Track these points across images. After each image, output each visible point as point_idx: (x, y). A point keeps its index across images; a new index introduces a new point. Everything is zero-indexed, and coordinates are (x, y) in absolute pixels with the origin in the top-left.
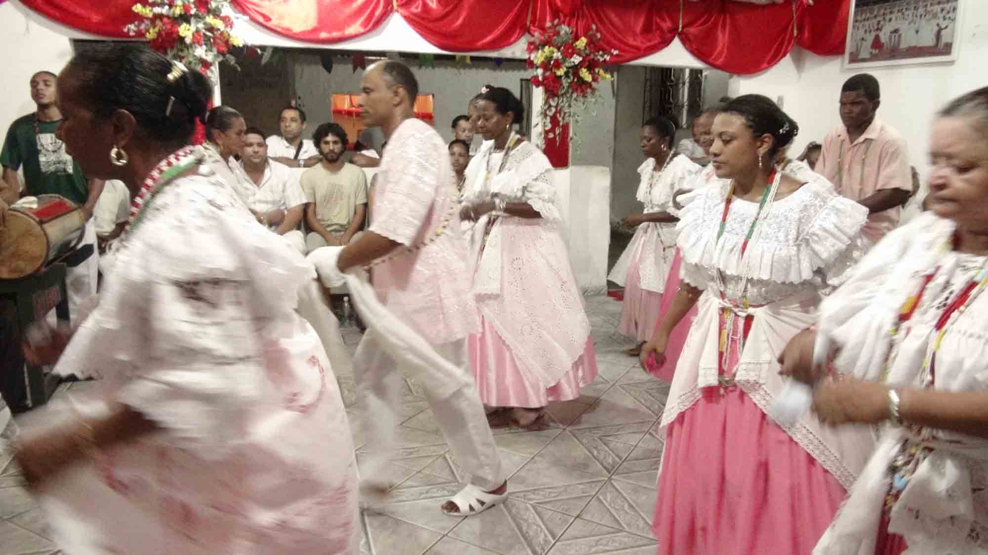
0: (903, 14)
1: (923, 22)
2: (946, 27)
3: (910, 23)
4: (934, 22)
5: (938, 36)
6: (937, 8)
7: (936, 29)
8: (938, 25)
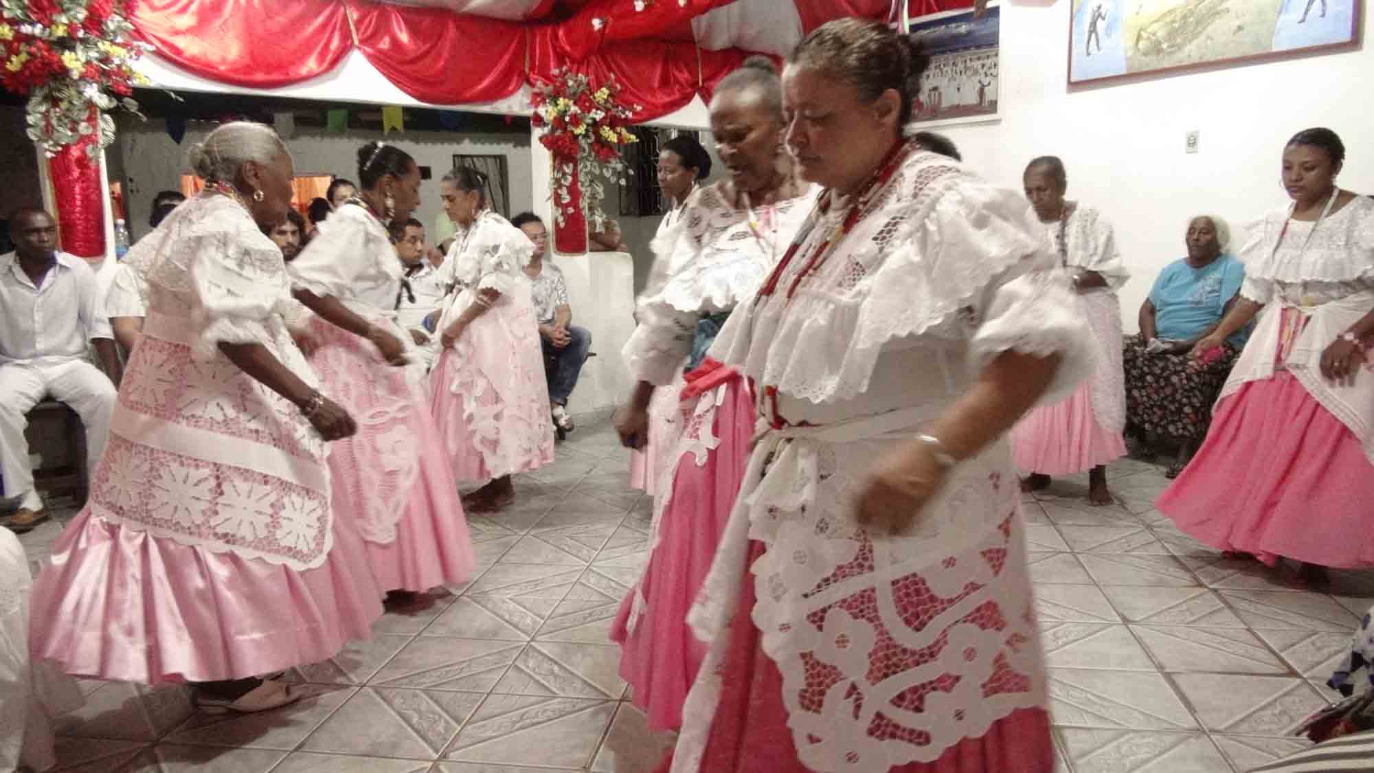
0: (941, 70)
1: (964, 77)
2: (989, 84)
3: (949, 81)
4: (975, 79)
5: (981, 93)
6: (977, 64)
7: (979, 86)
8: (980, 82)
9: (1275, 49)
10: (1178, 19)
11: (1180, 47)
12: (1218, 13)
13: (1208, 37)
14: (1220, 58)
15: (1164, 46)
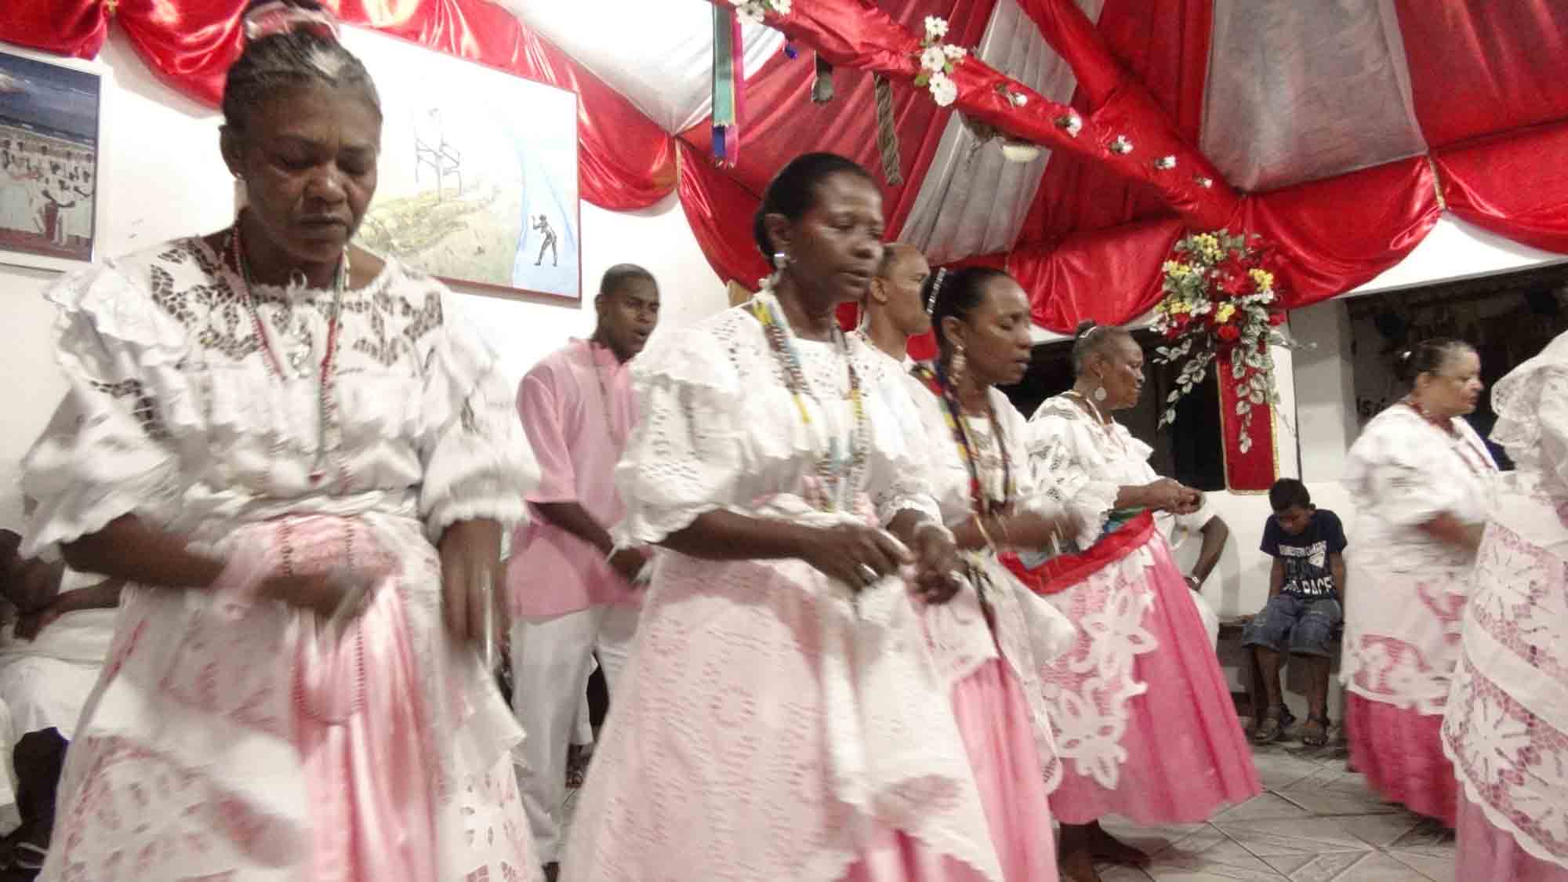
2: (72, 205)
4: (34, 186)
5: (51, 217)
6: (39, 159)
9: (516, 286)
10: (410, 214)
11: (414, 251)
12: (455, 224)
13: (447, 248)
14: (461, 278)
15: (395, 242)
